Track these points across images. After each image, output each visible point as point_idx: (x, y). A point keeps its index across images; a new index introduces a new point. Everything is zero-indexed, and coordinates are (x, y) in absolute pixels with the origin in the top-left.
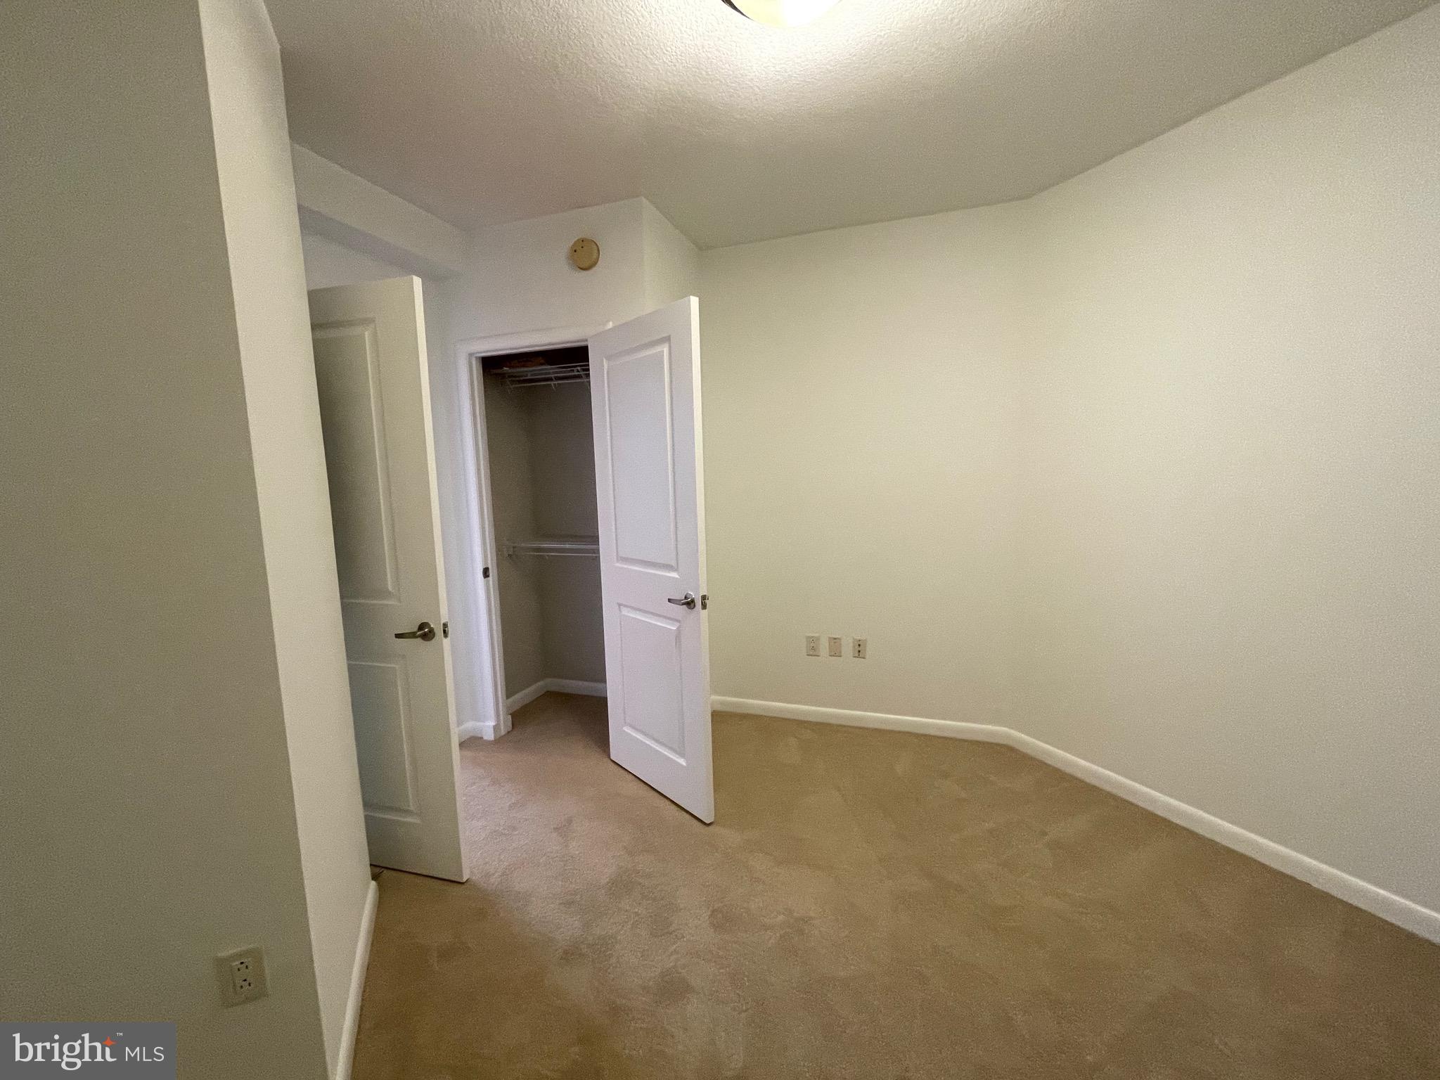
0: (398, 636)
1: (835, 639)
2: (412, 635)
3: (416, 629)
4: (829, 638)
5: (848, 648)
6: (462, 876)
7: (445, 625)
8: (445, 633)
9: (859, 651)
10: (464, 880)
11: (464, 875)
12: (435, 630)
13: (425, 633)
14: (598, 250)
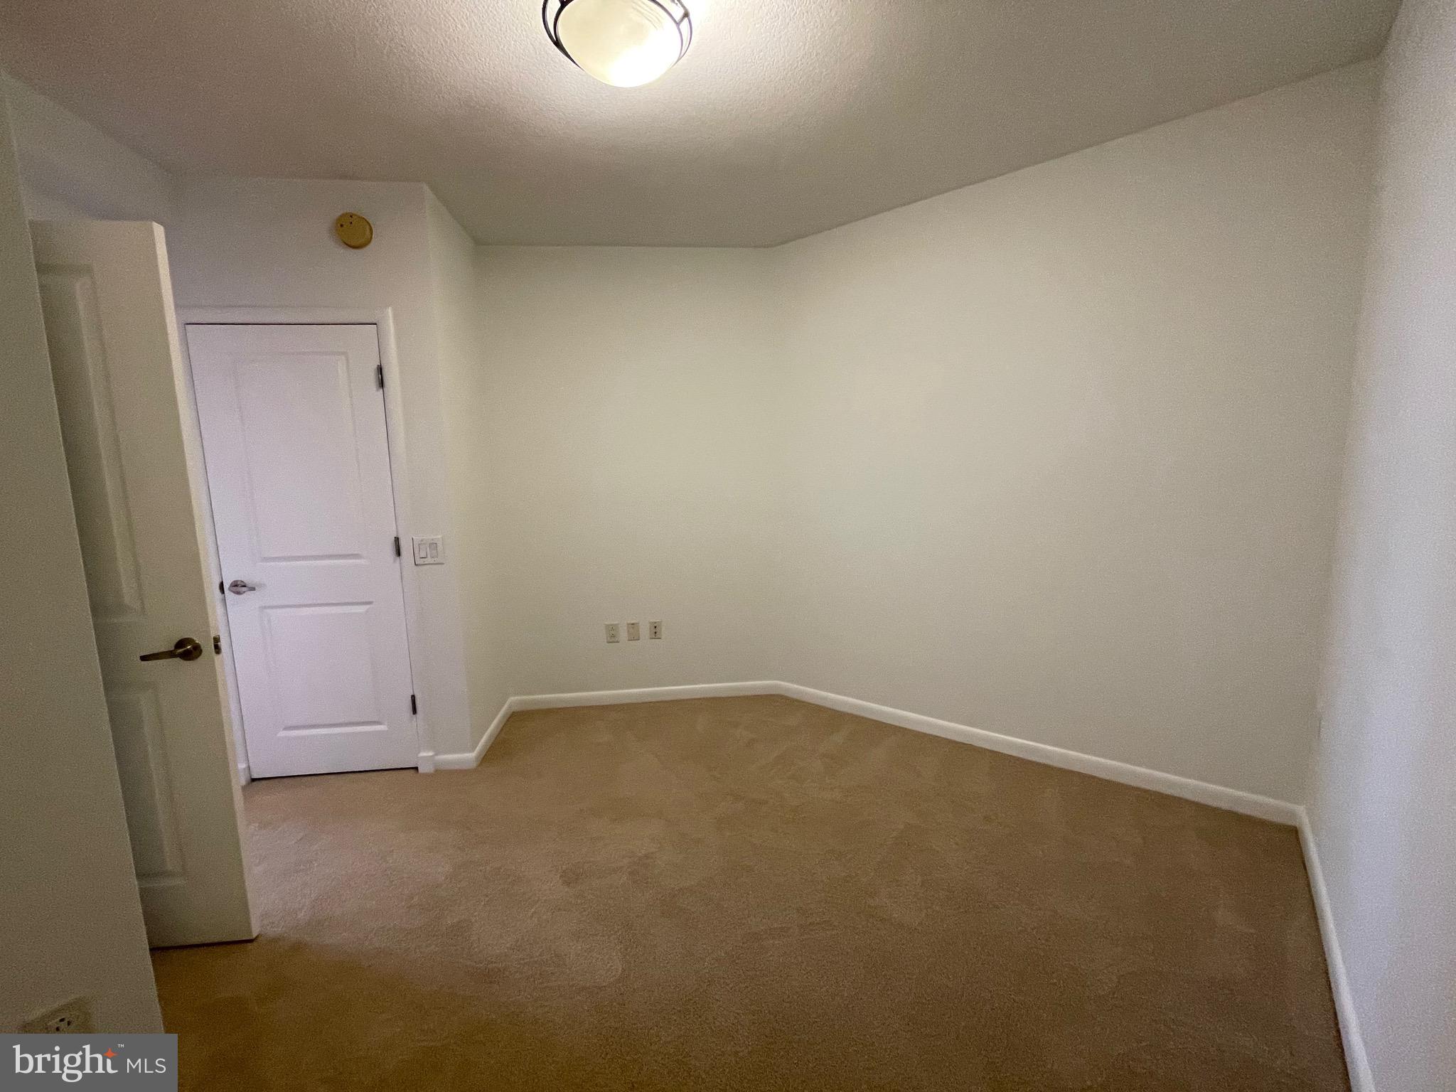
0: (144, 658)
1: (633, 624)
2: (170, 654)
3: (173, 649)
4: (628, 624)
5: (645, 631)
6: (251, 932)
7: (217, 640)
8: (217, 649)
9: (656, 633)
10: (254, 936)
11: (253, 929)
12: (202, 647)
13: (187, 650)
14: (371, 230)
